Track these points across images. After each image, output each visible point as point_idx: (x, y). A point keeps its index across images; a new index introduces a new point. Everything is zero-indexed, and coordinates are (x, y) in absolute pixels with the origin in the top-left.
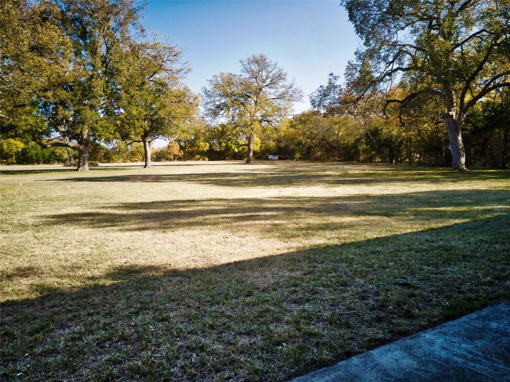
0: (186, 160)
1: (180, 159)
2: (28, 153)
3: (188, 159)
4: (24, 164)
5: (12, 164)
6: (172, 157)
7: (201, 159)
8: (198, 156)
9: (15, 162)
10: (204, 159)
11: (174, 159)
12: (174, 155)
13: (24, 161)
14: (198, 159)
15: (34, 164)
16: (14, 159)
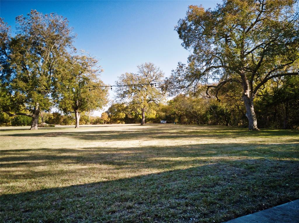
0: (111, 124)
1: (108, 123)
2: (19, 120)
3: (113, 123)
4: (16, 126)
5: (9, 125)
6: (103, 122)
7: (121, 123)
8: (119, 121)
9: (11, 124)
10: (122, 123)
11: (104, 123)
12: (105, 121)
13: (16, 124)
14: (119, 123)
15: (22, 126)
16: (10, 123)
